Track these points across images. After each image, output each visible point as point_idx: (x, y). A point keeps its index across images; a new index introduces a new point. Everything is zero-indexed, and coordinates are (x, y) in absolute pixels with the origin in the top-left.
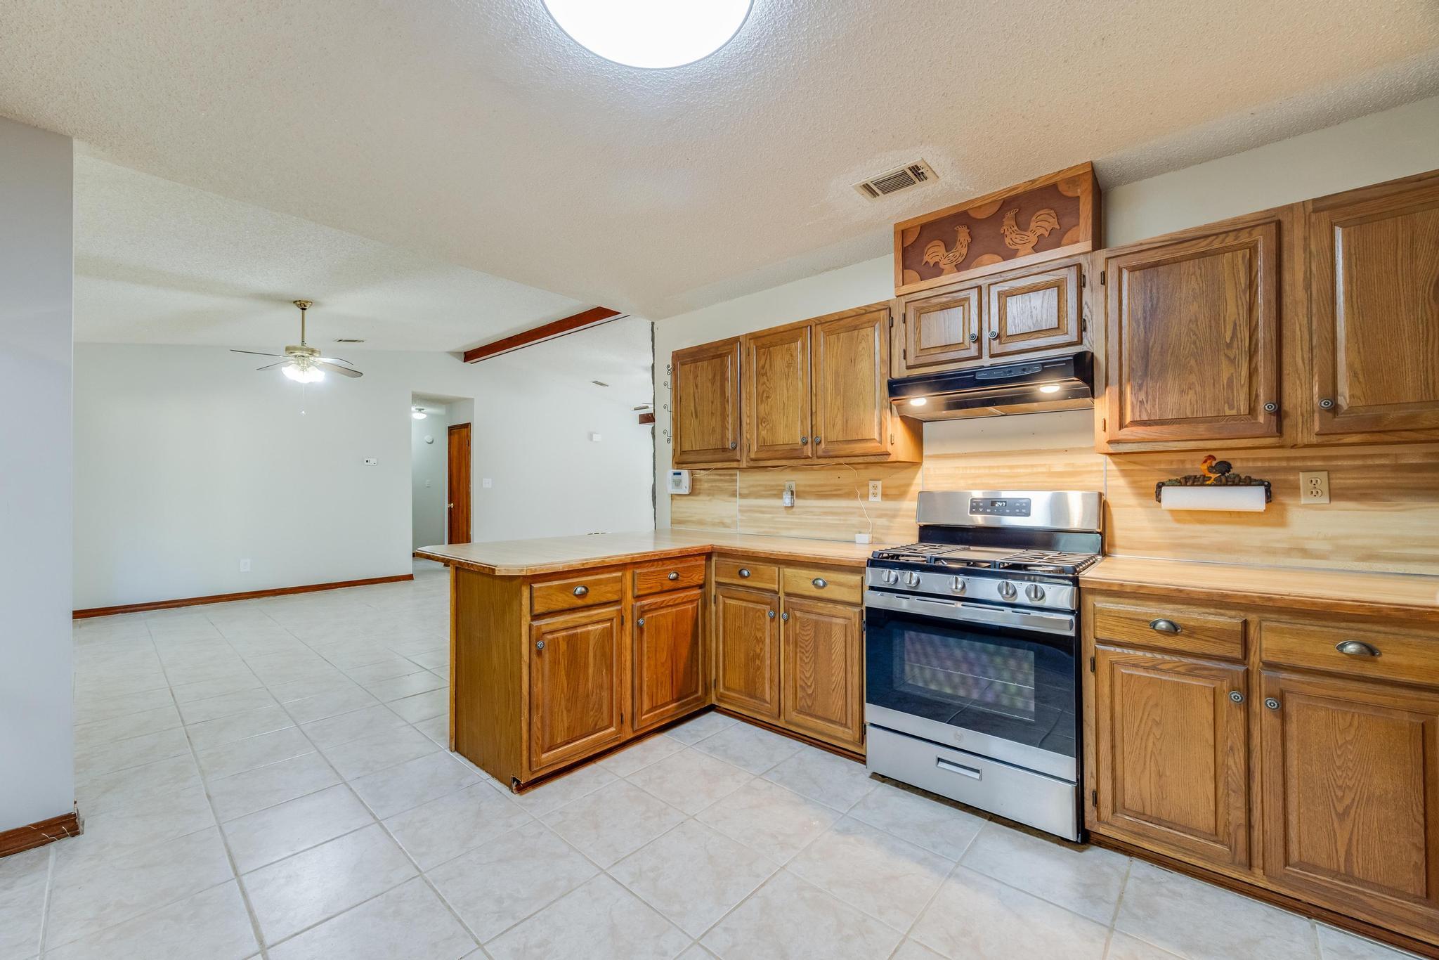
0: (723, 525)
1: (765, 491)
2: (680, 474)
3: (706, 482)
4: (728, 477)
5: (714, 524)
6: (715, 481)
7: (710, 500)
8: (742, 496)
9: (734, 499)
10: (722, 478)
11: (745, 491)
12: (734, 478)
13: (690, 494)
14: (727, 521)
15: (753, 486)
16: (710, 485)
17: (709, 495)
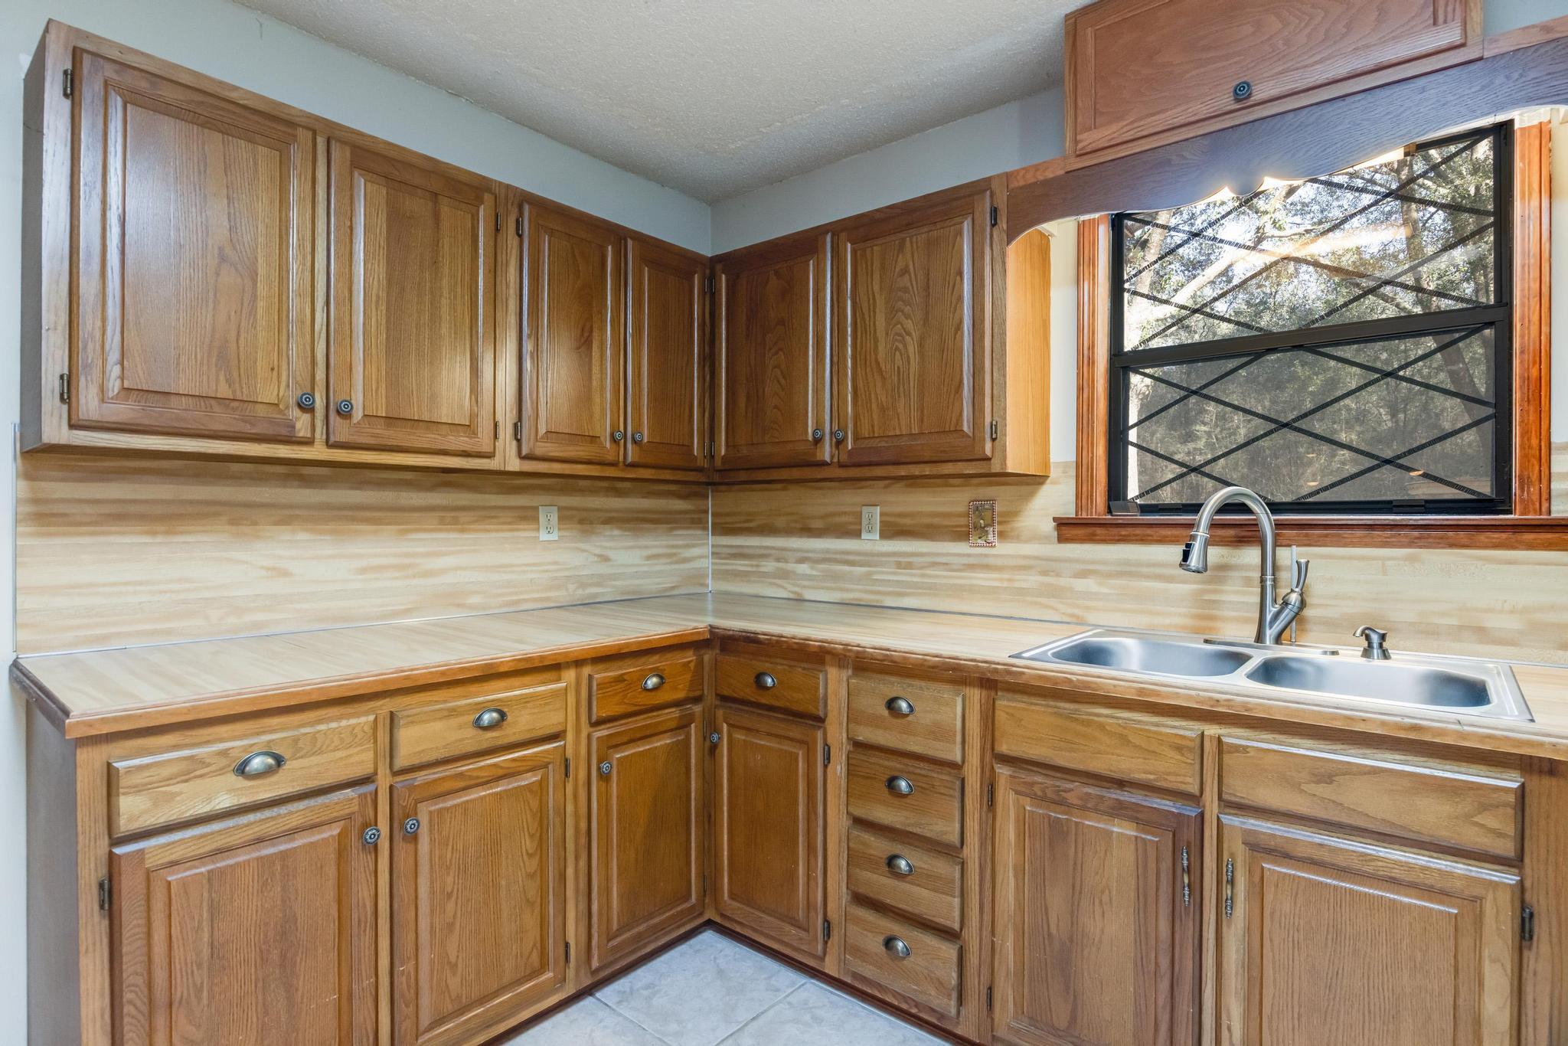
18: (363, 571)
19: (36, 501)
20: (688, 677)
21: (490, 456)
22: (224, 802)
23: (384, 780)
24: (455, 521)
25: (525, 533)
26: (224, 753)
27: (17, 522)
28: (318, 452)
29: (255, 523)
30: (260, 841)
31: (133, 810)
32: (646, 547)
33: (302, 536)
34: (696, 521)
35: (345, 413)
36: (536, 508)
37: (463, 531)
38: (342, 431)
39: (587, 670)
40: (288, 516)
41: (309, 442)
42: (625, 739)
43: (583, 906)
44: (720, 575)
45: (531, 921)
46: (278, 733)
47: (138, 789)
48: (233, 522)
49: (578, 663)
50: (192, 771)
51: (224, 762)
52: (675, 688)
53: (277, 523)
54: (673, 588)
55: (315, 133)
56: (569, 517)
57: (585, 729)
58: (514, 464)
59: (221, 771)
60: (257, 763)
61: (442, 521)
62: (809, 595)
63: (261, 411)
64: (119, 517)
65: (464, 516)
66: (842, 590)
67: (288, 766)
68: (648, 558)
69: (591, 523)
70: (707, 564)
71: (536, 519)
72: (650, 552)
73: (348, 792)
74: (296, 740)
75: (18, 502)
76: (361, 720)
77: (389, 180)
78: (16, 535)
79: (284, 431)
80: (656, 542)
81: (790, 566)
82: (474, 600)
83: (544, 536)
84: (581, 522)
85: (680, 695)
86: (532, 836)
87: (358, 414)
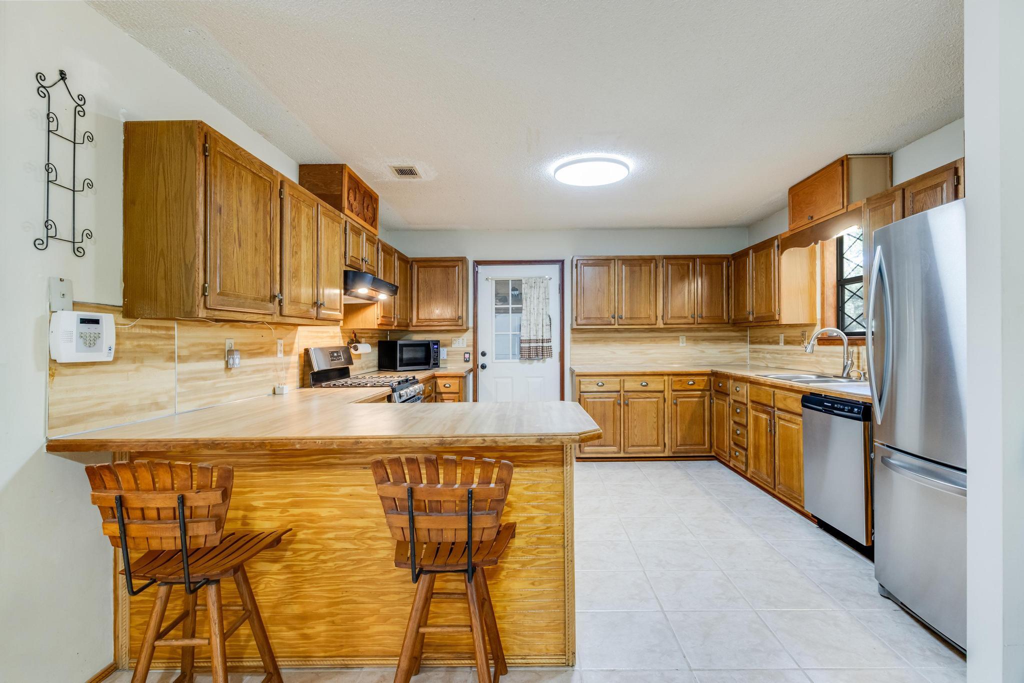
0: (157, 406)
1: (207, 351)
2: (96, 322)
3: (128, 338)
4: (164, 332)
5: (141, 409)
6: (142, 337)
7: (137, 370)
8: (182, 359)
9: (172, 364)
10: (155, 332)
11: (184, 353)
12: (171, 333)
13: (116, 359)
14: (163, 399)
15: (194, 345)
16: (135, 343)
17: (134, 360)
18: (631, 353)
19: (573, 338)
20: (704, 383)
21: (656, 324)
22: (595, 390)
23: (622, 393)
24: (655, 341)
25: (675, 344)
26: (595, 381)
27: (571, 342)
28: (616, 326)
29: (608, 342)
30: (600, 398)
31: (583, 388)
32: (720, 348)
33: (618, 344)
34: (743, 339)
35: (621, 318)
36: (679, 337)
37: (656, 343)
38: (621, 322)
39: (671, 377)
40: (615, 340)
41: (614, 325)
42: (682, 396)
43: (670, 435)
44: (752, 358)
45: (655, 433)
46: (604, 379)
47: (584, 384)
48: (605, 341)
49: (669, 375)
50: (590, 383)
51: (594, 383)
52: (699, 386)
53: (614, 342)
54: (731, 362)
55: (615, 260)
56: (688, 339)
57: (671, 392)
58: (662, 326)
59: (595, 384)
60: (600, 384)
61: (651, 341)
62: (770, 365)
63: (605, 319)
64: (586, 341)
65: (657, 339)
66: (776, 363)
67: (605, 386)
68: (720, 352)
69: (698, 341)
70: (748, 355)
71: (679, 340)
72: (719, 350)
73: (615, 393)
74: (606, 381)
75: (571, 338)
76: (617, 379)
77: (631, 265)
78: (570, 344)
79: (609, 323)
80: (725, 347)
81: (766, 355)
82: (659, 362)
83: (681, 345)
84: (694, 340)
85: (701, 388)
86: (655, 413)
87: (624, 318)
